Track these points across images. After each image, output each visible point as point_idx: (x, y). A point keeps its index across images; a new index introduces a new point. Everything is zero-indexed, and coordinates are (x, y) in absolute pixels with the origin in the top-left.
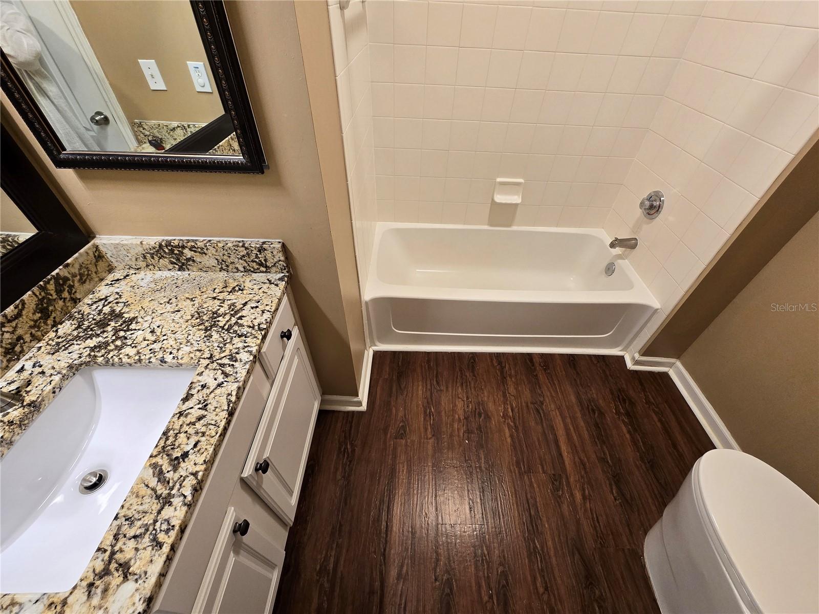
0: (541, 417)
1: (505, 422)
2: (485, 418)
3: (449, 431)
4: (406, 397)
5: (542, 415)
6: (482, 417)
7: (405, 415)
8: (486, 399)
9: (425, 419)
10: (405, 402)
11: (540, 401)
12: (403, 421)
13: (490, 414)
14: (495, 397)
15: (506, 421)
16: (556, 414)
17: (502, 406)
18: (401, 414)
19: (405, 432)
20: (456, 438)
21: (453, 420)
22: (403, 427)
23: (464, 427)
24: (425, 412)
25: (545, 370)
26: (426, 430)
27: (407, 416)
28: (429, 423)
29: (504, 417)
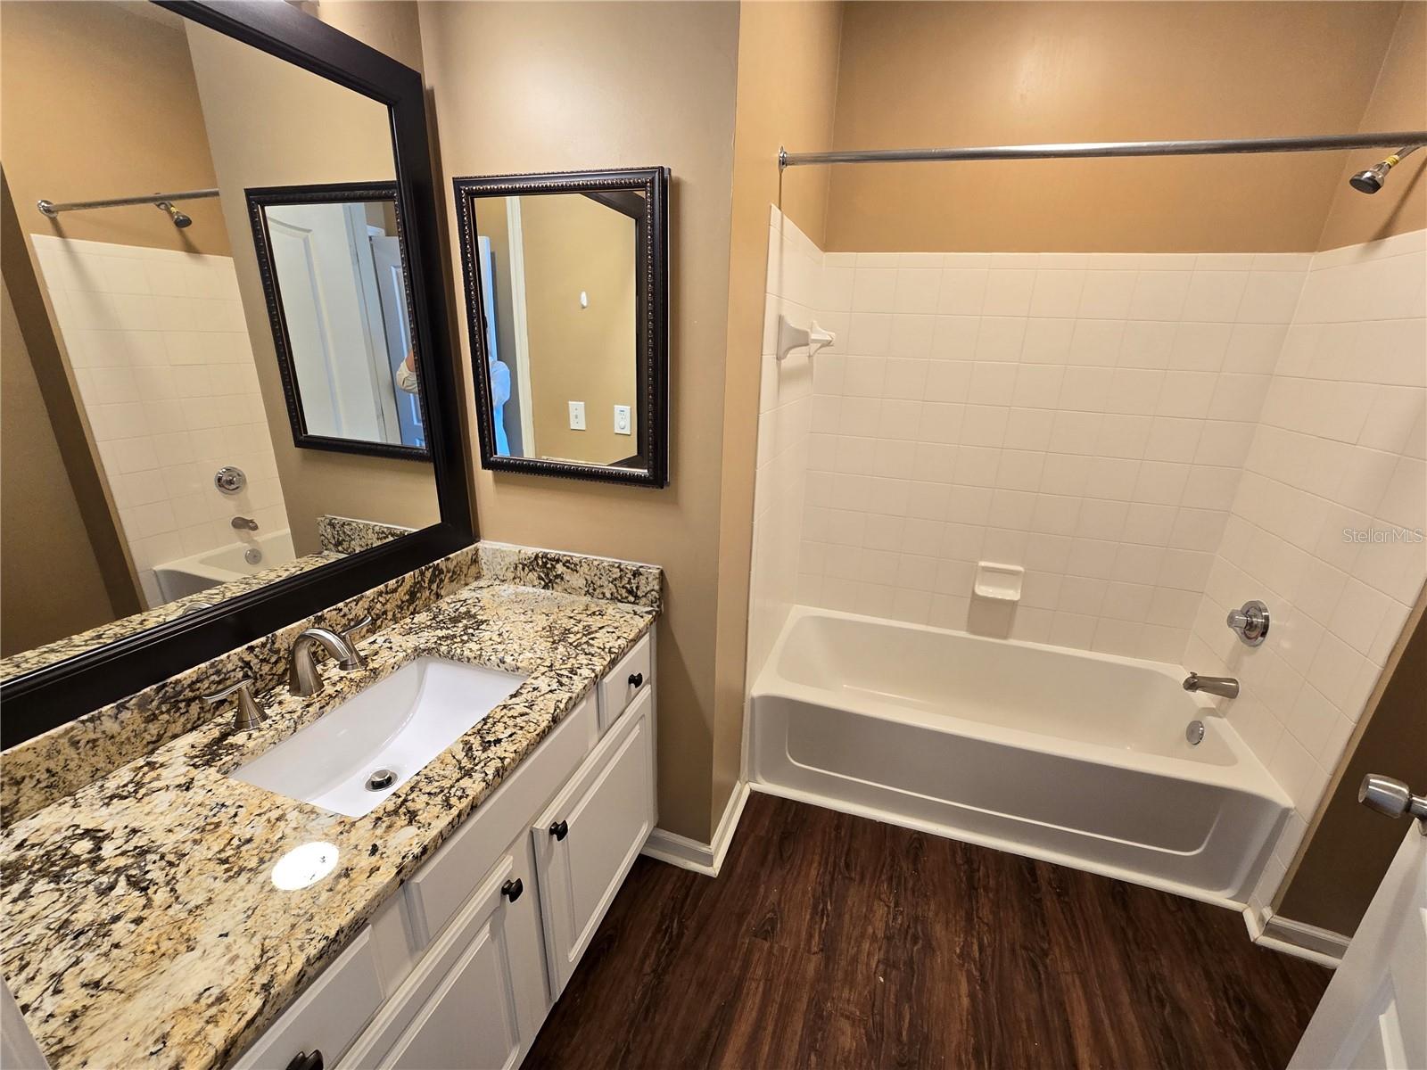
0: (1040, 978)
1: (963, 966)
2: (923, 947)
3: (853, 951)
4: (788, 873)
5: (1043, 976)
6: (919, 945)
7: (779, 903)
8: (931, 914)
9: (812, 918)
10: (784, 882)
11: (1042, 949)
12: (773, 911)
13: (934, 943)
14: (951, 916)
15: (966, 965)
16: (1074, 981)
17: (962, 936)
18: (773, 898)
19: (773, 929)
20: (861, 968)
21: (863, 935)
22: (773, 921)
23: (882, 952)
24: (815, 907)
25: (1059, 895)
26: (811, 936)
27: (782, 905)
28: (817, 926)
29: (961, 956)
